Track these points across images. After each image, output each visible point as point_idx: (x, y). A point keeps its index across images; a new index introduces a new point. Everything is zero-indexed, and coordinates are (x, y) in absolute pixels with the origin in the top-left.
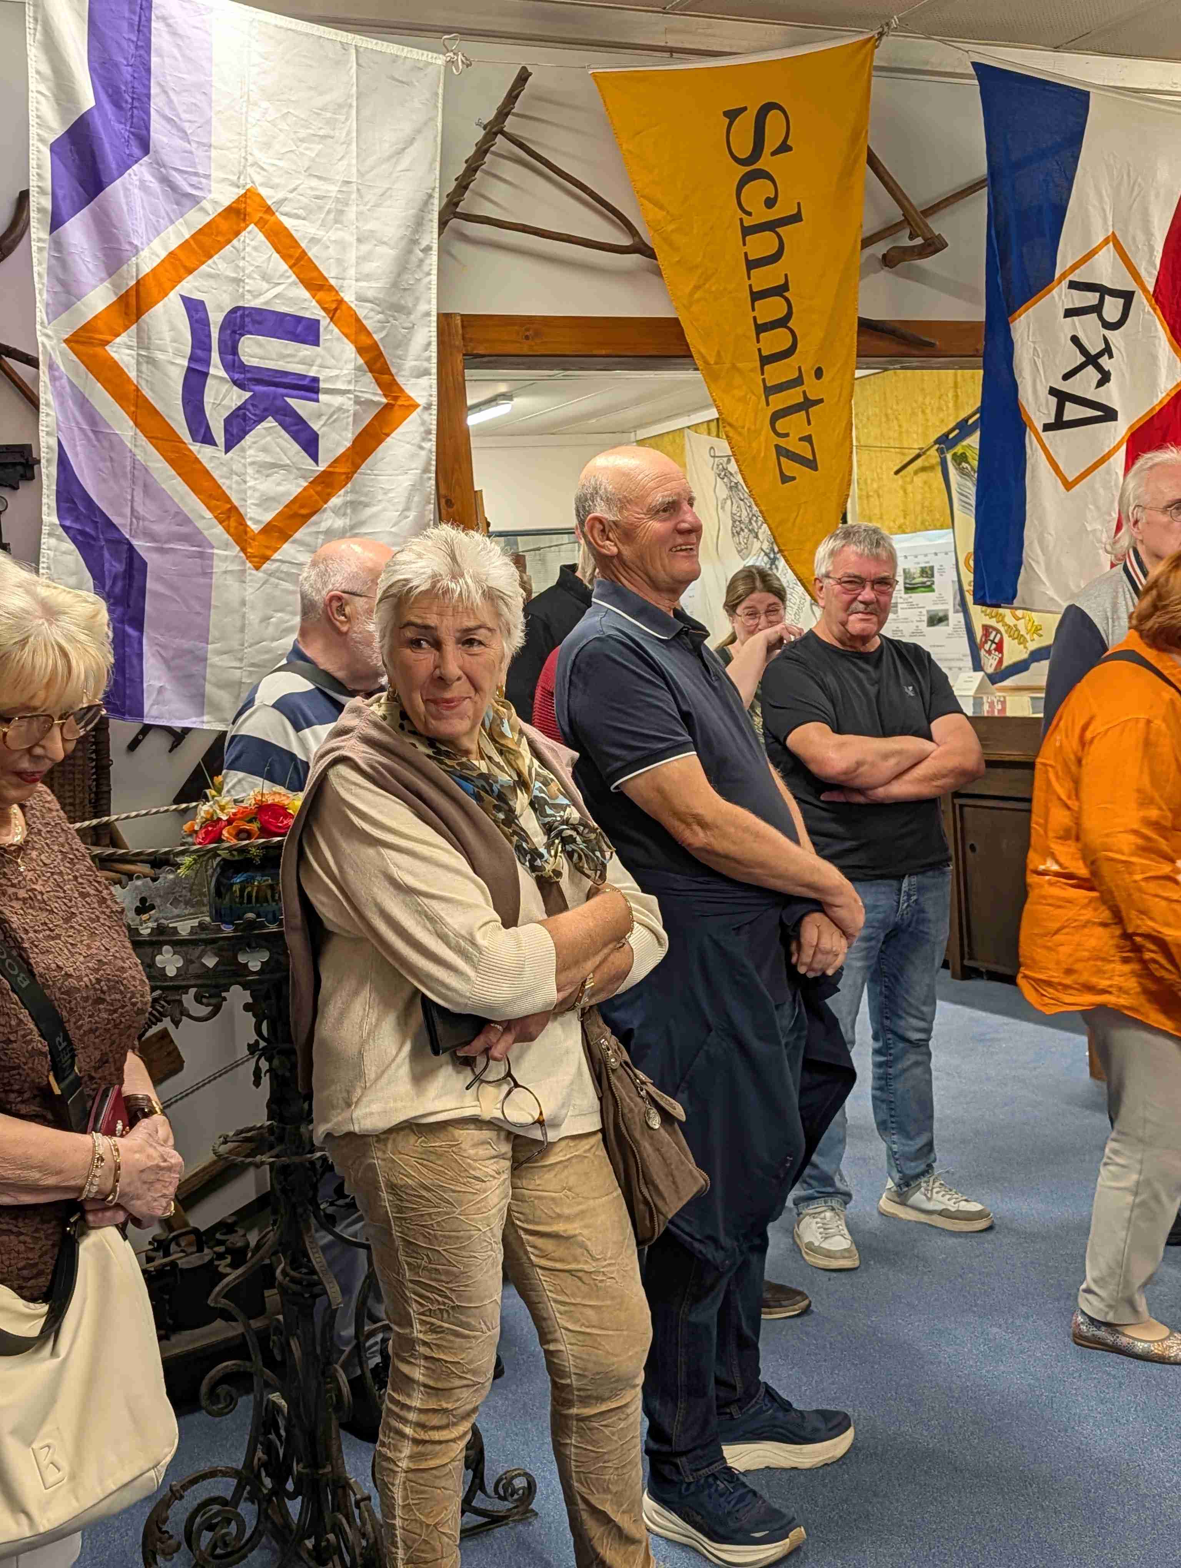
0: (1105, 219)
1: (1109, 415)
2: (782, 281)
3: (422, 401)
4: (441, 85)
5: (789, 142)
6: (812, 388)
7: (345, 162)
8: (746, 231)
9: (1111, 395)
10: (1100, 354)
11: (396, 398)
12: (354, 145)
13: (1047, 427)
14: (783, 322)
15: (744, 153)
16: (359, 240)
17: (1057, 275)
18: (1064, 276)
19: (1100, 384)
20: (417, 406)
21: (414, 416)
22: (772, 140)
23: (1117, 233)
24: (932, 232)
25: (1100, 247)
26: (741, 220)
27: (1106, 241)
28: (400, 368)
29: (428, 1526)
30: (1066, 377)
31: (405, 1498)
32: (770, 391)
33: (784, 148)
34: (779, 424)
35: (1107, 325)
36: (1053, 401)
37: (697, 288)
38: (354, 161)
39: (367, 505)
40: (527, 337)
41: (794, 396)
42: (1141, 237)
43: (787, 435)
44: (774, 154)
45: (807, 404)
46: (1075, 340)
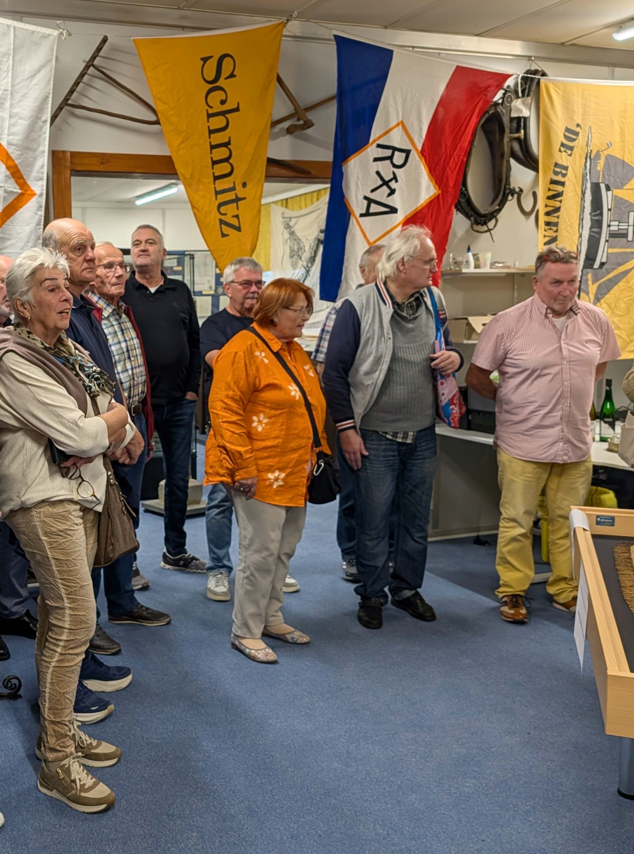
0: (398, 114)
1: (393, 210)
2: (227, 140)
3: (38, 192)
4: (56, 44)
5: (235, 73)
6: (240, 192)
7: (6, 80)
8: (209, 116)
9: (396, 201)
10: (391, 180)
11: (26, 191)
12: (11, 72)
13: (362, 215)
14: (227, 160)
15: (211, 77)
16: (10, 117)
17: (371, 140)
18: (374, 141)
19: (389, 195)
20: (35, 194)
21: (34, 199)
22: (225, 72)
23: (404, 121)
24: (307, 117)
25: (394, 127)
26: (207, 110)
27: (398, 125)
28: (29, 176)
29: (60, 693)
30: (373, 191)
31: (52, 679)
32: (217, 193)
33: (232, 76)
34: (222, 209)
35: (395, 166)
36: (365, 202)
37: (182, 143)
38: (10, 80)
39: (9, 239)
40: (102, 163)
41: (231, 196)
42: (416, 123)
43: (225, 214)
44: (226, 78)
45: (237, 200)
46: (378, 173)
